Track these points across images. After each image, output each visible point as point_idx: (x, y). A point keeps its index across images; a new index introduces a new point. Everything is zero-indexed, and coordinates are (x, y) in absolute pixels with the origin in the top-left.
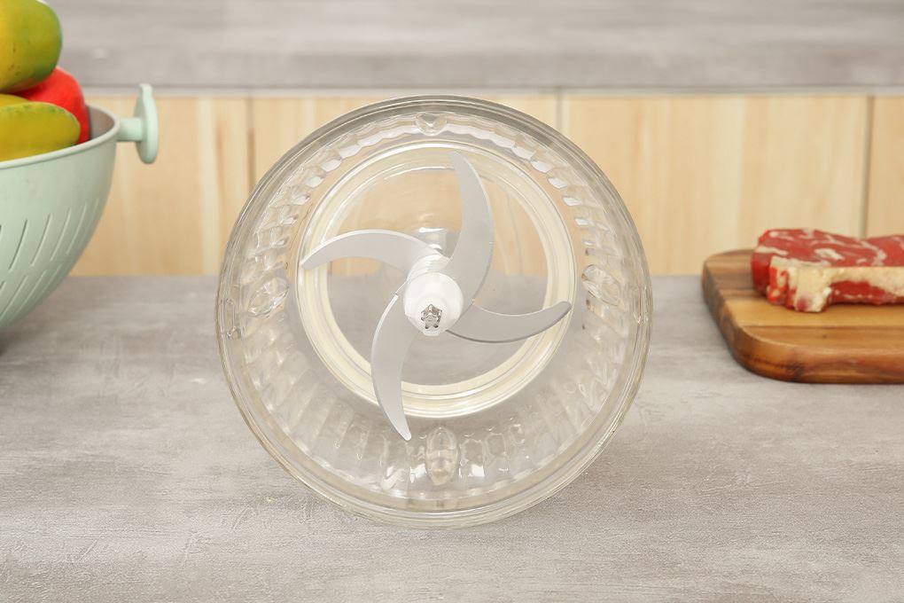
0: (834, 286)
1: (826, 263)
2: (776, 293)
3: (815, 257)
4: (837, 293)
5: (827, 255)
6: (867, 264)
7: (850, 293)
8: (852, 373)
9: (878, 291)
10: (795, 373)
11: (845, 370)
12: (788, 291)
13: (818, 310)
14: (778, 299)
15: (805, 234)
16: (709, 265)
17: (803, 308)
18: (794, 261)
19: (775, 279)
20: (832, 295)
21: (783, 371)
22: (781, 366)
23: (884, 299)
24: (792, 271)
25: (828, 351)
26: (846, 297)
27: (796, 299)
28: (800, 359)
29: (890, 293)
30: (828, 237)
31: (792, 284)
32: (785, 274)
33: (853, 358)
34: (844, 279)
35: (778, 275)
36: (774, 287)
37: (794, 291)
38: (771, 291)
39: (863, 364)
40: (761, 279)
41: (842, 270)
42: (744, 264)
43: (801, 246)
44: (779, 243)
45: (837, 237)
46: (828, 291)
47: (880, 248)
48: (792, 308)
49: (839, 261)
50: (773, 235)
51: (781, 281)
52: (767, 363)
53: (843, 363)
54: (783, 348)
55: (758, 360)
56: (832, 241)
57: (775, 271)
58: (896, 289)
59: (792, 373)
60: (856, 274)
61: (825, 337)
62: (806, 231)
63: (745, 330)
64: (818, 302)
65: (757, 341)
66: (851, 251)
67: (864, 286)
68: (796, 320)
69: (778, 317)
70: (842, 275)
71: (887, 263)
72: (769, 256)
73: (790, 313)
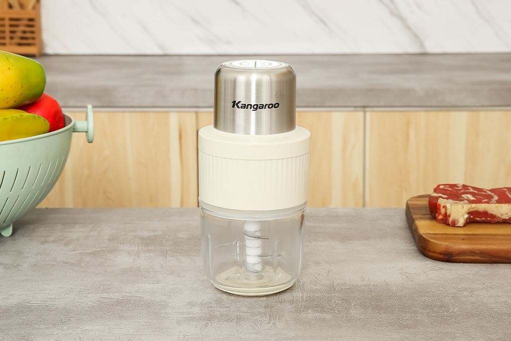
0: (469, 213)
1: (466, 201)
2: (440, 217)
3: (461, 198)
4: (472, 217)
5: (467, 197)
6: (488, 203)
7: (478, 218)
8: (477, 258)
9: (493, 216)
10: (448, 257)
11: (473, 256)
12: (446, 216)
13: (462, 226)
14: (442, 220)
15: (458, 187)
16: (409, 202)
17: (454, 225)
18: (450, 201)
19: (440, 210)
20: (469, 218)
21: (442, 256)
22: (441, 254)
23: (496, 220)
24: (448, 206)
25: (465, 246)
26: (475, 219)
27: (450, 220)
28: (450, 250)
29: (499, 217)
30: (469, 188)
31: (448, 212)
32: (445, 207)
33: (477, 250)
34: (475, 210)
35: (441, 208)
36: (440, 214)
37: (449, 216)
38: (438, 216)
39: (482, 253)
40: (433, 210)
41: (474, 205)
42: (425, 202)
43: (454, 193)
44: (444, 191)
45: (474, 188)
46: (466, 216)
47: (495, 194)
48: (449, 225)
49: (474, 200)
50: (441, 187)
51: (443, 211)
52: (434, 252)
53: (472, 253)
54: (442, 245)
55: (430, 251)
56: (472, 190)
57: (440, 205)
58: (502, 215)
59: (446, 257)
60: (481, 207)
61: (463, 239)
62: (458, 185)
63: (423, 235)
64: (461, 222)
65: (429, 241)
66: (480, 195)
67: (485, 213)
68: (450, 231)
69: (442, 229)
70: (474, 208)
71: (498, 202)
72: (437, 198)
73: (447, 227)
